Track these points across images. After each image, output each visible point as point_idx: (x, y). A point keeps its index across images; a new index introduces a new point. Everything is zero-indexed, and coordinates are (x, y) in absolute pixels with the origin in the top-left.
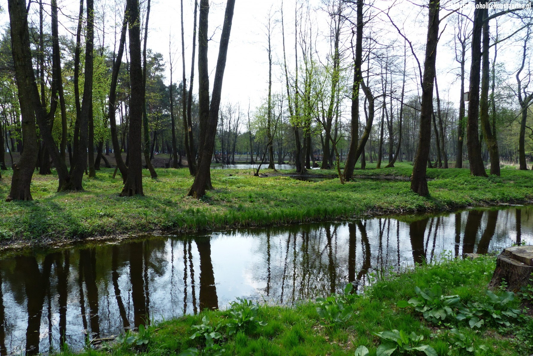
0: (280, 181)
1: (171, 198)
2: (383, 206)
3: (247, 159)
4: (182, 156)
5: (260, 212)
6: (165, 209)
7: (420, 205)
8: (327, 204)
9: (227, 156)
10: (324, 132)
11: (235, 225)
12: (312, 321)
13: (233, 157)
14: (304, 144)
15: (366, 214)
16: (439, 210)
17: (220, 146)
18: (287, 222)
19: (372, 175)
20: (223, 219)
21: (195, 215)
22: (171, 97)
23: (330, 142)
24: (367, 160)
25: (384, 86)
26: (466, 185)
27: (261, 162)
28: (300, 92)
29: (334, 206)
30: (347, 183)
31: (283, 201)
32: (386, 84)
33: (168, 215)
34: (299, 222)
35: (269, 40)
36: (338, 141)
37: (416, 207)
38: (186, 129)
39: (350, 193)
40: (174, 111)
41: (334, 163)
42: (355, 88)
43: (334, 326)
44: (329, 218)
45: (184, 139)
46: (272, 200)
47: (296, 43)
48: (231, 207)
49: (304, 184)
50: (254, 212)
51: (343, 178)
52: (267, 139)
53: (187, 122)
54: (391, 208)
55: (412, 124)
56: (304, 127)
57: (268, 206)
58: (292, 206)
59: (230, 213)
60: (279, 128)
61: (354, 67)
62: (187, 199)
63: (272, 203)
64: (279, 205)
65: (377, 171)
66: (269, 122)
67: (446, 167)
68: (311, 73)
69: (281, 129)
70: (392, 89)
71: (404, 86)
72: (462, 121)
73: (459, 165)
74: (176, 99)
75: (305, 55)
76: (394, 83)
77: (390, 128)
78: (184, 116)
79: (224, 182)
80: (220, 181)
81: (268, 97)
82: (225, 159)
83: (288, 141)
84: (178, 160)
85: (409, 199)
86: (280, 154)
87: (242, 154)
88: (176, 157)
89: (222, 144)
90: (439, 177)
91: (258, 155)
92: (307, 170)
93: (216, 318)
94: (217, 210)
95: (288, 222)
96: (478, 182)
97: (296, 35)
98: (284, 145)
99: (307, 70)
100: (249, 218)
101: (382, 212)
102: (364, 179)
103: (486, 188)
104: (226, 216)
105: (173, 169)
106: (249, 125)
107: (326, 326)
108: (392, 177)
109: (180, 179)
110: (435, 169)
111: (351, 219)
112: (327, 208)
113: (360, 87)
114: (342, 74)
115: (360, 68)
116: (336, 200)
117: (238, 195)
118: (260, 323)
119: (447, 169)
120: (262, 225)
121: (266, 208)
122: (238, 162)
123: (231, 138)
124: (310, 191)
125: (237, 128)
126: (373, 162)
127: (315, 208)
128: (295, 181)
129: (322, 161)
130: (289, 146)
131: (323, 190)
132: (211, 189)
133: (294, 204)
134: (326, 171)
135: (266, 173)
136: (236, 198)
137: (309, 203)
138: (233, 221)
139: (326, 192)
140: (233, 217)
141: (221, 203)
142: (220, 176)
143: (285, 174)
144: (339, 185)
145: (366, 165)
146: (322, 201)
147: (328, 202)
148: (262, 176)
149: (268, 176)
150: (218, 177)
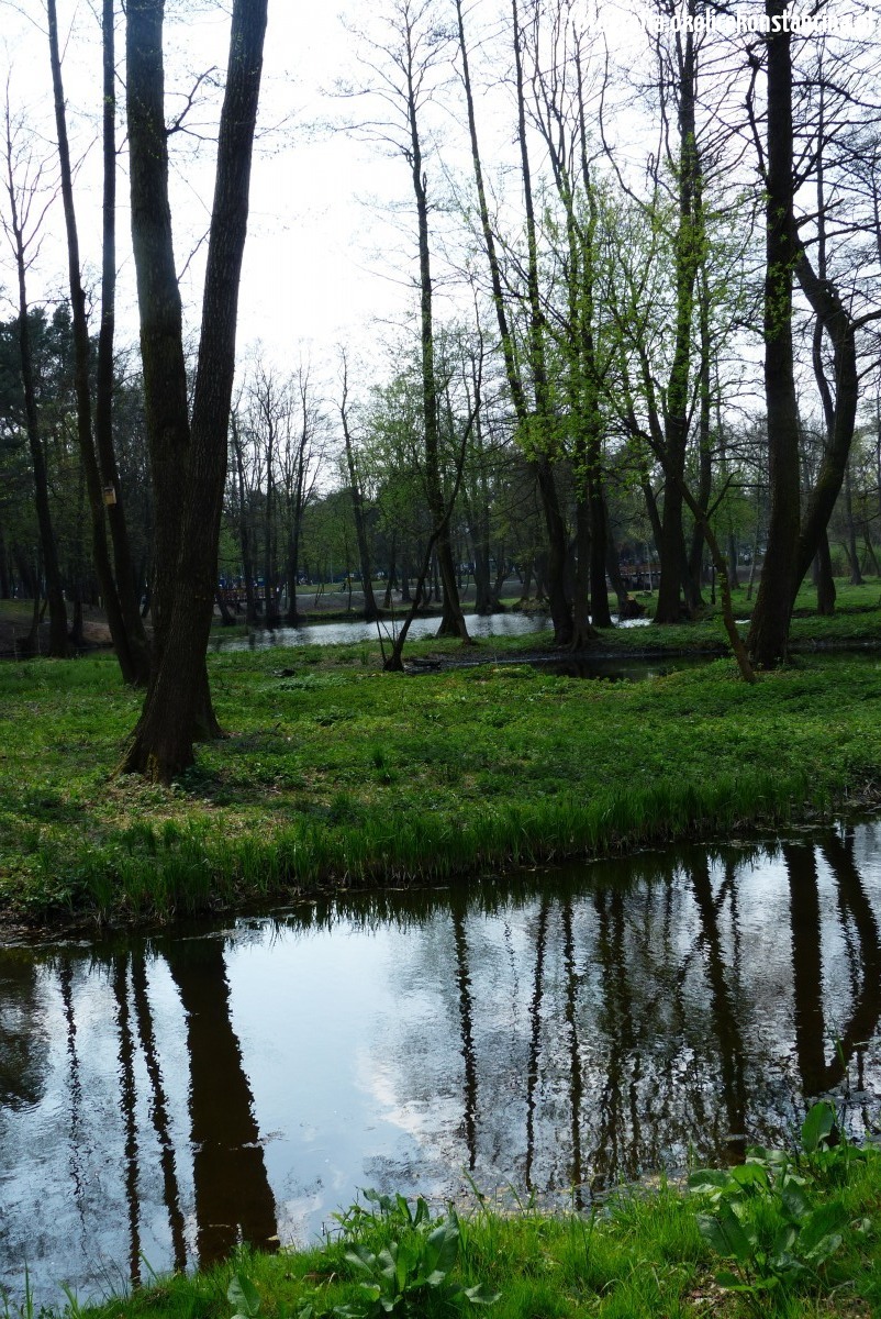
0: (492, 684)
1: (54, 784)
3: (350, 601)
4: (85, 606)
5: (424, 821)
6: (37, 834)
8: (695, 771)
9: (267, 593)
10: (655, 472)
11: (325, 881)
12: (683, 1272)
13: (292, 594)
14: (581, 526)
15: (855, 803)
17: (237, 552)
18: (537, 857)
19: (865, 637)
20: (275, 861)
21: (161, 849)
22: (26, 369)
23: (687, 511)
24: (841, 575)
27: (408, 607)
28: (549, 317)
29: (723, 776)
30: (770, 678)
31: (514, 770)
33: (49, 859)
34: (585, 855)
35: (413, 112)
36: (715, 507)
38: (96, 497)
39: (786, 720)
40: (42, 425)
41: (705, 596)
42: (775, 291)
43: (776, 1289)
44: (706, 828)
45: (90, 536)
46: (468, 767)
47: (522, 121)
48: (303, 807)
49: (590, 691)
50: (401, 826)
51: (749, 657)
52: (427, 516)
53: (99, 465)
56: (575, 461)
57: (453, 795)
58: (554, 791)
59: (302, 836)
60: (473, 469)
61: (762, 204)
62: (122, 786)
63: (471, 781)
64: (497, 790)
66: (431, 445)
68: (590, 235)
69: (483, 470)
74: (47, 373)
75: (562, 166)
78: (84, 441)
79: (267, 704)
80: (247, 698)
81: (419, 344)
82: (258, 606)
83: (511, 518)
84: (70, 623)
86: (481, 575)
87: (328, 581)
88: (58, 611)
89: (245, 544)
91: (391, 580)
92: (599, 631)
93: (286, 1286)
94: (248, 825)
95: (541, 858)
97: (520, 86)
98: (498, 534)
99: (571, 222)
100: (380, 849)
102: (835, 653)
104: (286, 848)
105: (49, 664)
106: (351, 462)
107: (743, 1288)
109: (82, 702)
111: (795, 827)
112: (698, 789)
113: (796, 282)
114: (719, 233)
115: (790, 206)
116: (730, 752)
117: (327, 757)
118: (469, 1293)
120: (434, 875)
121: (447, 804)
122: (312, 616)
123: (279, 520)
124: (617, 722)
125: (300, 475)
126: (864, 582)
127: (647, 791)
128: (552, 683)
129: (654, 588)
130: (518, 539)
131: (672, 715)
132: (214, 737)
133: (561, 781)
134: (674, 632)
135: (431, 656)
136: (319, 771)
137: (619, 773)
138: (316, 868)
139: (686, 719)
140: (314, 852)
141: (259, 795)
142: (247, 680)
143: (511, 653)
144: (733, 687)
145: (838, 595)
146: (673, 761)
147: (698, 762)
148: (416, 669)
149: (439, 669)
150: (236, 683)
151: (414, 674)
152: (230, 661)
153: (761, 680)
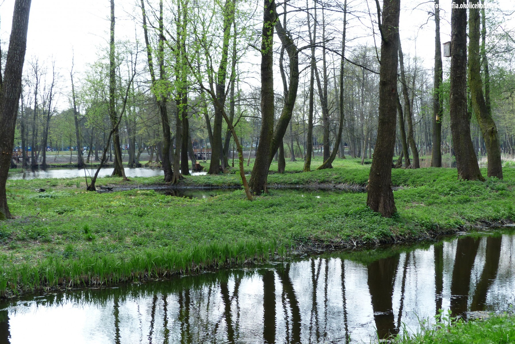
0: (137, 198)
2: (323, 237)
3: (71, 159)
5: (107, 257)
7: (383, 232)
8: (229, 237)
9: (33, 154)
10: (211, 108)
11: (61, 284)
13: (44, 155)
14: (178, 130)
15: (296, 253)
16: (415, 240)
18: (159, 274)
19: (297, 183)
20: (38, 275)
24: (288, 157)
25: (312, 29)
26: (452, 195)
27: (98, 164)
29: (240, 240)
30: (259, 199)
31: (149, 235)
32: (315, 25)
34: (180, 274)
36: (235, 125)
37: (377, 236)
39: (267, 217)
41: (230, 163)
42: (267, 33)
44: (233, 263)
46: (127, 234)
48: (51, 251)
49: (180, 202)
50: (97, 259)
51: (250, 189)
52: (110, 122)
54: (338, 240)
55: (358, 94)
58: (166, 245)
59: (51, 263)
63: (129, 240)
64: (141, 244)
65: (305, 176)
66: (112, 90)
67: (417, 166)
69: (134, 103)
70: (325, 34)
71: (345, 29)
72: (439, 90)
73: (438, 162)
76: (328, 24)
77: (324, 102)
79: (32, 204)
80: (23, 201)
81: (109, 46)
82: (28, 160)
83: (146, 126)
85: (366, 223)
86: (131, 150)
87: (61, 150)
90: (408, 183)
91: (90, 151)
92: (184, 176)
94: (25, 258)
95: (161, 275)
96: (470, 190)
98: (140, 132)
100: (87, 270)
101: (323, 248)
103: (484, 199)
104: (43, 269)
106: (74, 97)
108: (331, 185)
110: (399, 169)
111: (271, 263)
112: (230, 246)
113: (275, 30)
116: (243, 230)
117: (61, 228)
119: (418, 169)
120: (112, 282)
121: (118, 250)
122: (53, 166)
123: (39, 121)
124: (193, 216)
125: (50, 102)
126: (296, 160)
127: (207, 246)
128: (164, 198)
129: (207, 159)
130: (149, 135)
131: (217, 213)
132: (7, 218)
133: (169, 241)
134: (216, 179)
135: (108, 185)
136: (59, 234)
137: (195, 238)
138: (57, 278)
139: (223, 215)
140: (56, 271)
141: (29, 245)
142: (23, 193)
143: (144, 185)
144: (243, 202)
145: (286, 166)
146: (219, 233)
147: (229, 234)
148: (102, 190)
149: (112, 191)
150: (18, 194)
151: (101, 192)
152: (15, 184)
153: (255, 200)
